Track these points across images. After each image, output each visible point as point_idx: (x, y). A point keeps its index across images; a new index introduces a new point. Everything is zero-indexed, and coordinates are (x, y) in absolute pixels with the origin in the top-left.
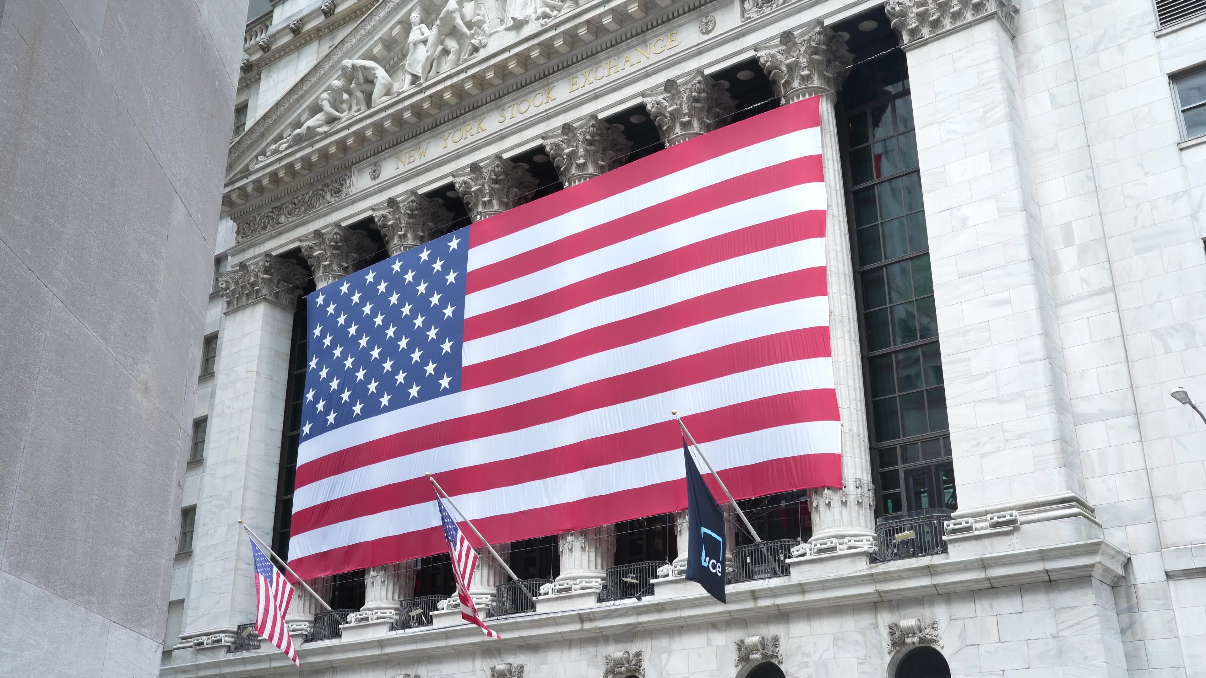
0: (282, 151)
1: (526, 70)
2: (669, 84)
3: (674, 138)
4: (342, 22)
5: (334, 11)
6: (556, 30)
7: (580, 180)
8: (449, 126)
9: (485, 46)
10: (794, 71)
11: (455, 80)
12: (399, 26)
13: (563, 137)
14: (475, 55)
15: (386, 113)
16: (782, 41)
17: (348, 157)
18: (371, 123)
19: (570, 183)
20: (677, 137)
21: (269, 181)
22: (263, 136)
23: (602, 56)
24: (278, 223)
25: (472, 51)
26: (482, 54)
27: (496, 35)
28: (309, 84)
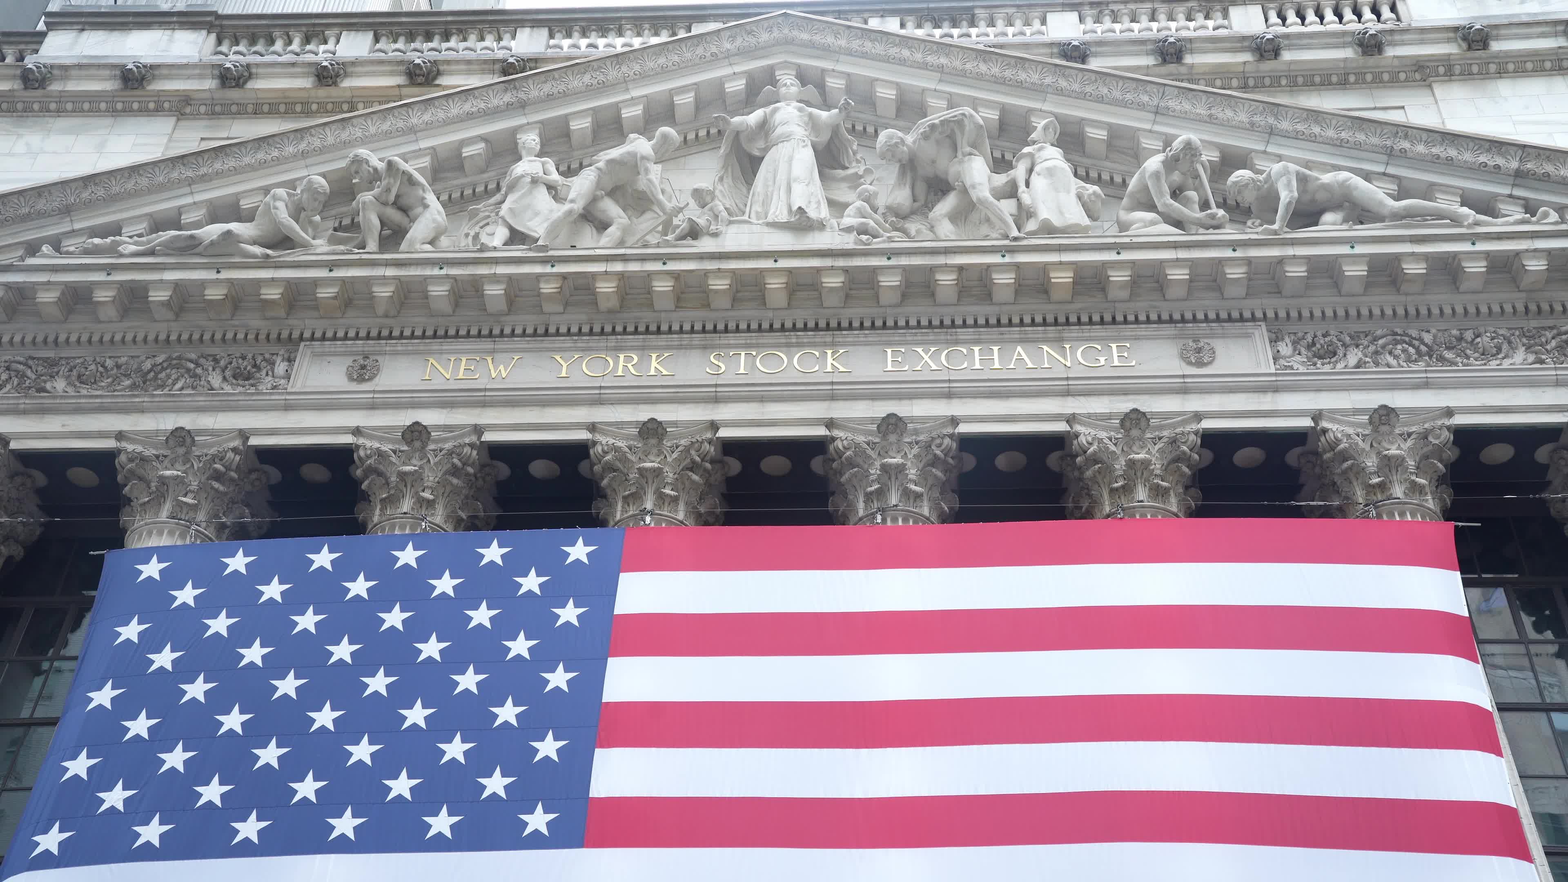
0: (122, 256)
1: (790, 306)
2: (1134, 416)
3: (1134, 507)
4: (250, 108)
5: (245, 82)
6: (889, 259)
7: (905, 520)
8: (580, 345)
9: (715, 235)
10: (1394, 472)
11: (634, 267)
12: (482, 145)
13: (870, 438)
14: (689, 241)
15: (443, 272)
16: (1374, 420)
17: (291, 322)
18: (395, 278)
19: (884, 520)
20: (1143, 507)
21: (59, 298)
22: (67, 211)
23: (963, 334)
24: (44, 390)
25: (686, 231)
26: (706, 245)
27: (746, 226)
28: (231, 163)
